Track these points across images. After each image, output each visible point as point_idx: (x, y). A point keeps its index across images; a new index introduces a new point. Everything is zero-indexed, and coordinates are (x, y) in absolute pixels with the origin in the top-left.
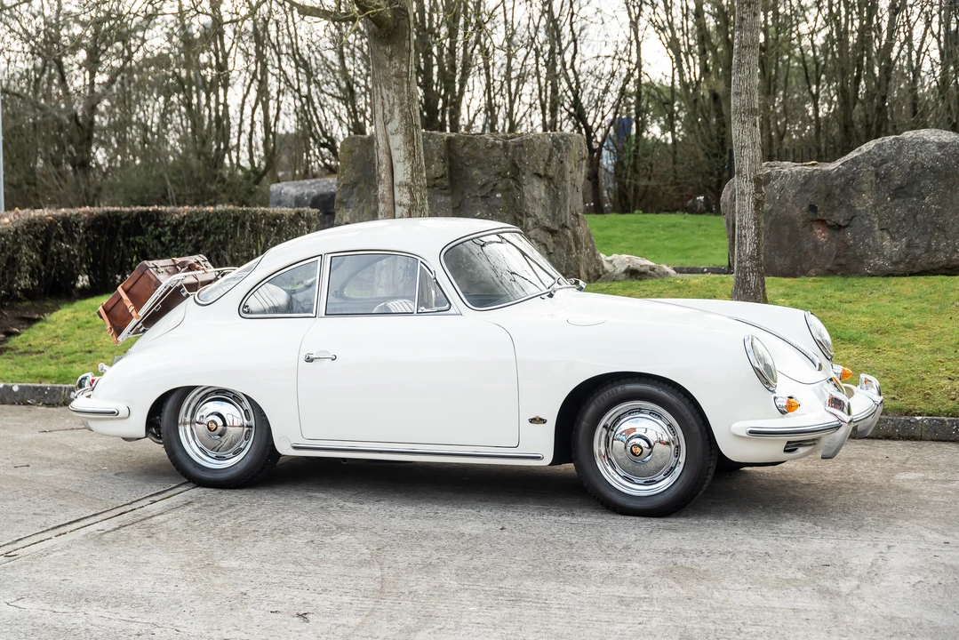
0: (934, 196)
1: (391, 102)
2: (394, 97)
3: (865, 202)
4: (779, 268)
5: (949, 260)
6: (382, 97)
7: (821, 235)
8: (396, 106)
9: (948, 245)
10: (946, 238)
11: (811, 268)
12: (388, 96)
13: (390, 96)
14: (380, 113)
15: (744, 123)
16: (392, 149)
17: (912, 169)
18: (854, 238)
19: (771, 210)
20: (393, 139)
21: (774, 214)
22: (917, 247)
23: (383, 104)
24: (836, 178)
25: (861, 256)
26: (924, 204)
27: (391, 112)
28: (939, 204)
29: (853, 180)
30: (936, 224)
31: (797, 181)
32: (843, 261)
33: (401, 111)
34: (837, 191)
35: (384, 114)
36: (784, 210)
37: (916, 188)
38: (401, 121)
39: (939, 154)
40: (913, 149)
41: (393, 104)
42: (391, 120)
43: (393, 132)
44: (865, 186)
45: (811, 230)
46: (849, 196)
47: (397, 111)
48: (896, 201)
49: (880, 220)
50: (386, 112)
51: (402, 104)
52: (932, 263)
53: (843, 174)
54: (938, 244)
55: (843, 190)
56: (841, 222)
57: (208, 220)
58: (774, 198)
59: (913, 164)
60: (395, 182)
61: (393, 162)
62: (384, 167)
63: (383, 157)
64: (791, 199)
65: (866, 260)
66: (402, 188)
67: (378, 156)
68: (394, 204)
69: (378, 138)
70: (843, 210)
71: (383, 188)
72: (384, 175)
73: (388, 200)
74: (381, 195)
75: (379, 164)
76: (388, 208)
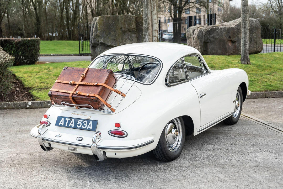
0: (255, 34)
1: (154, 5)
2: (155, 4)
4: (219, 53)
5: (257, 50)
6: (151, 4)
7: (230, 44)
8: (155, 7)
9: (257, 46)
10: (257, 44)
11: (227, 53)
12: (153, 3)
13: (154, 3)
14: (150, 8)
15: (247, 14)
16: (153, 19)
18: (238, 45)
19: (218, 38)
20: (154, 17)
21: (219, 39)
22: (251, 47)
23: (151, 6)
24: (236, 29)
25: (239, 49)
26: (253, 36)
27: (154, 8)
28: (256, 36)
29: (239, 30)
30: (255, 41)
31: (225, 30)
32: (234, 51)
33: (156, 8)
34: (236, 33)
35: (151, 9)
36: (222, 38)
37: (252, 32)
38: (156, 11)
39: (256, 23)
40: (251, 22)
41: (155, 6)
42: (154, 11)
43: (154, 14)
44: (241, 31)
45: (228, 43)
46: (238, 34)
47: (155, 8)
50: (152, 8)
51: (157, 6)
52: (253, 51)
53: (237, 28)
54: (255, 46)
55: (237, 32)
56: (236, 41)
57: (29, 42)
58: (219, 34)
59: (251, 26)
60: (153, 30)
61: (153, 23)
62: (150, 25)
63: (150, 22)
64: (224, 35)
65: (240, 51)
66: (156, 32)
67: (148, 22)
68: (152, 36)
69: (148, 16)
70: (236, 38)
71: (150, 32)
72: (150, 28)
73: (151, 35)
74: (149, 34)
75: (149, 24)
76: (151, 37)
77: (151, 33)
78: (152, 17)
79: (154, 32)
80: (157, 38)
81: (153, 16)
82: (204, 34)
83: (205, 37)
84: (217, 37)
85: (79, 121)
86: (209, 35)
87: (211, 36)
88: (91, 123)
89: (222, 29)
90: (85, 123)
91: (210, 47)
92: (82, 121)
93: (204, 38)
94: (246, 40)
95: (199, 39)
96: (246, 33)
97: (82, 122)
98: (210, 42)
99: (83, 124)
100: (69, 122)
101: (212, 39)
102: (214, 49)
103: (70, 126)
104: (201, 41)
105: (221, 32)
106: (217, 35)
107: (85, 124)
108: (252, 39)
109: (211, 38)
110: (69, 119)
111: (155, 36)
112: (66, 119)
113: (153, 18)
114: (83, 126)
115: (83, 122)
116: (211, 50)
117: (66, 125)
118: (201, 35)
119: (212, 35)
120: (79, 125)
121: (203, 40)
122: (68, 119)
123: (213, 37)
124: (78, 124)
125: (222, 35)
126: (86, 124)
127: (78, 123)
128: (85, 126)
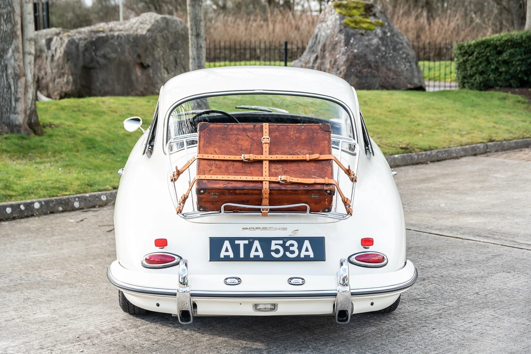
0: (182, 49)
3: (159, 53)
4: (117, 92)
7: (138, 71)
11: (132, 91)
17: (175, 35)
18: (153, 73)
21: (117, 59)
24: (149, 39)
25: (155, 83)
26: (179, 54)
28: (184, 54)
30: (182, 64)
31: (129, 41)
32: (146, 86)
34: (150, 46)
36: (123, 57)
37: (177, 45)
44: (159, 44)
45: (135, 69)
46: (153, 49)
48: (171, 52)
49: (164, 62)
53: (151, 37)
56: (150, 65)
58: (117, 50)
60: (25, 38)
61: (24, 22)
62: (19, 26)
63: (18, 19)
64: (127, 51)
65: (156, 85)
66: (31, 42)
67: (14, 19)
68: (24, 53)
69: (14, 5)
70: (151, 57)
71: (18, 42)
72: (19, 33)
73: (21, 50)
74: (16, 47)
75: (14, 25)
76: (21, 56)
77: (21, 46)
78: (22, 7)
79: (27, 44)
80: (33, 58)
81: (25, 5)
82: (81, 49)
83: (84, 55)
84: (113, 55)
85: (273, 242)
86: (96, 50)
87: (99, 53)
88: (307, 243)
89: (121, 37)
90: (292, 245)
91: (100, 77)
92: (281, 242)
93: (84, 59)
94: (200, 63)
95: (68, 60)
96: (201, 47)
97: (283, 245)
98: (97, 66)
99: (286, 249)
100: (248, 248)
101: (102, 61)
102: (107, 83)
103: (252, 256)
104: (75, 66)
105: (120, 44)
106: (113, 52)
107: (291, 248)
108: (178, 61)
109: (100, 57)
110: (246, 242)
111: (30, 54)
112: (237, 242)
113: (25, 8)
114: (288, 254)
115: (285, 243)
116: (101, 85)
117: (242, 255)
118: (74, 50)
119: (102, 52)
120: (277, 251)
121: (81, 63)
122: (242, 243)
123: (104, 56)
124: (273, 251)
125: (123, 52)
126: (295, 248)
127: (273, 247)
128: (292, 252)
